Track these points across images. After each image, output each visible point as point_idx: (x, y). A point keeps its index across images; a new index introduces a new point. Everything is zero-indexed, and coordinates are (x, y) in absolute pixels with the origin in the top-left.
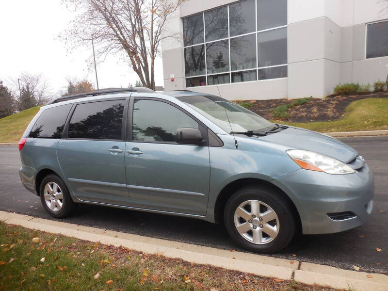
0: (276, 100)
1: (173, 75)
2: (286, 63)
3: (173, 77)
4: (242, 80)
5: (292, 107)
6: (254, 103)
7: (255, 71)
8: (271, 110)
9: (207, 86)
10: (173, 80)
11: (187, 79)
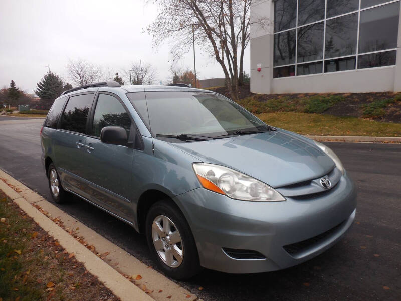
0: (377, 93)
1: (260, 65)
2: (396, 46)
3: (260, 67)
4: (338, 69)
5: (394, 103)
6: (348, 97)
7: (355, 57)
8: (363, 105)
9: (296, 76)
10: (259, 70)
11: (275, 69)
